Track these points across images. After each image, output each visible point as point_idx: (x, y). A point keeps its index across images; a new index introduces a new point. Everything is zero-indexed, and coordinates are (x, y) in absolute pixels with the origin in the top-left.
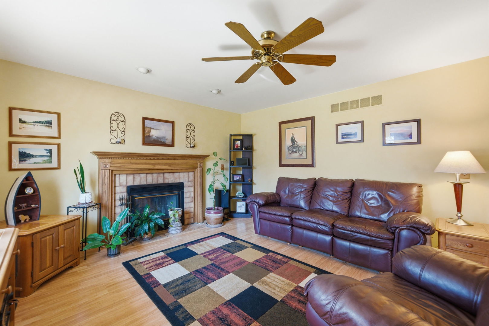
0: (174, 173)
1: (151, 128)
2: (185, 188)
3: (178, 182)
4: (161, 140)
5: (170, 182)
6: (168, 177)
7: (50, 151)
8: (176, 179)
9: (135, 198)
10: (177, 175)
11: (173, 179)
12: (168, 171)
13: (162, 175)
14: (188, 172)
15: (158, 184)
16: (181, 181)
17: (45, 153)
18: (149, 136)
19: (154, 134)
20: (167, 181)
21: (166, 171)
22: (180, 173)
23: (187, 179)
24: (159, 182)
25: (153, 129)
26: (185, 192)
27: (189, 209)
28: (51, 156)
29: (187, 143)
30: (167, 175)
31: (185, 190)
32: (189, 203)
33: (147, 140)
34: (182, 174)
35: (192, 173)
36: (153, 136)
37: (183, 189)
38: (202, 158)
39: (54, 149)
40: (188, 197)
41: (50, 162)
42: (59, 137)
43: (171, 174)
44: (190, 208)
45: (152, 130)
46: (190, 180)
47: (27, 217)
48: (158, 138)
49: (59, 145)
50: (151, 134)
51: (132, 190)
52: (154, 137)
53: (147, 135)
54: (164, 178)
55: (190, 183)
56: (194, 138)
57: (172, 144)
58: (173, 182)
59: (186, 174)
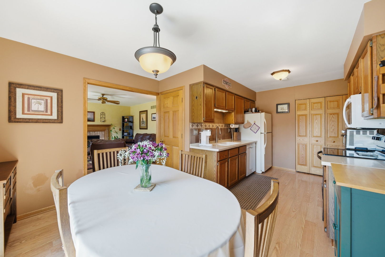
0: (95, 132)
2: (100, 137)
3: (97, 135)
5: (93, 135)
10: (96, 132)
11: (94, 134)
12: (92, 131)
13: (89, 132)
14: (102, 131)
16: (98, 135)
20: (91, 135)
21: (91, 131)
23: (101, 134)
29: (101, 120)
30: (91, 133)
34: (98, 132)
35: (104, 132)
38: (109, 126)
43: (93, 132)
54: (90, 134)
55: (102, 136)
56: (105, 118)
57: (93, 121)
58: (94, 135)
59: (101, 132)
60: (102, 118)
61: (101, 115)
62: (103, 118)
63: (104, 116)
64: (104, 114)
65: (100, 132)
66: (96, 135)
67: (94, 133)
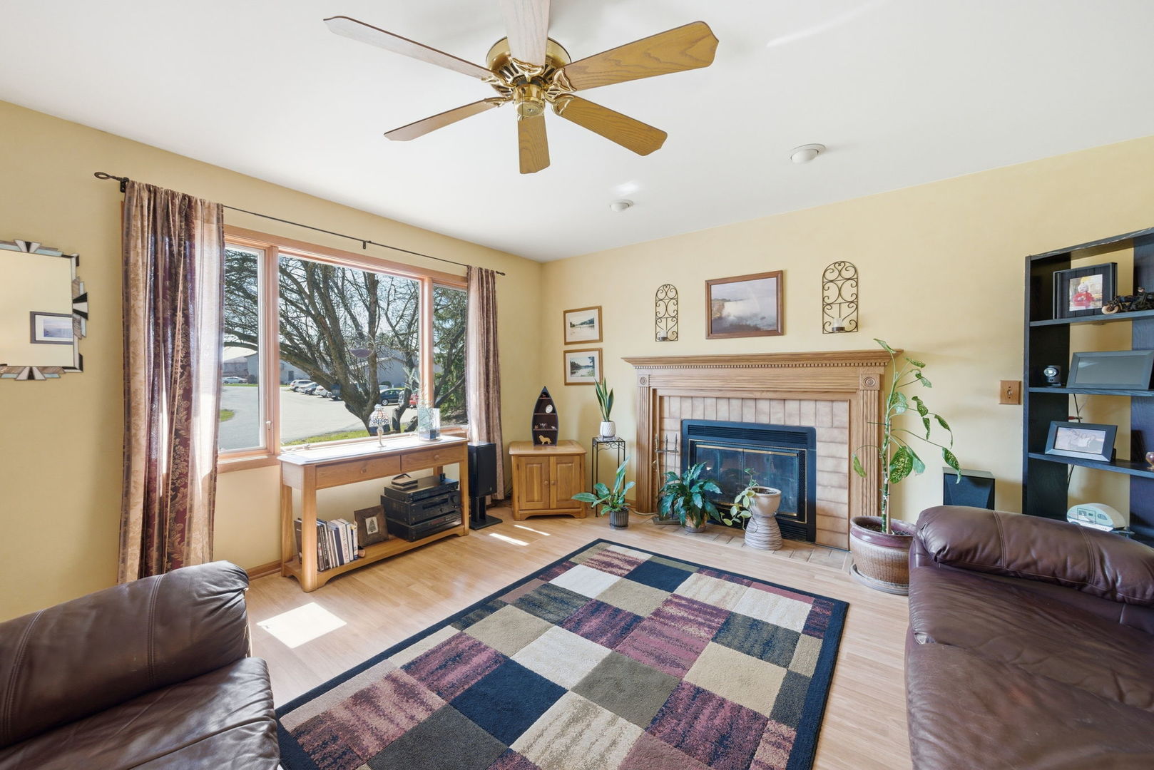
0: (785, 400)
1: (725, 300)
2: (818, 444)
3: (798, 424)
4: (748, 323)
5: (773, 422)
6: (767, 410)
7: (593, 359)
8: (790, 415)
9: (697, 446)
10: (792, 406)
11: (781, 415)
12: (766, 395)
13: (752, 403)
14: (832, 401)
15: (742, 423)
16: (806, 423)
17: (588, 363)
18: (720, 318)
19: (732, 311)
20: (764, 420)
21: (762, 395)
22: (804, 403)
23: (827, 420)
24: (745, 420)
25: (729, 301)
26: (819, 456)
27: (832, 505)
28: (593, 367)
29: (827, 319)
30: (764, 405)
31: (821, 449)
32: (833, 489)
33: (717, 327)
34: (808, 407)
35: (843, 405)
36: (728, 316)
37: (814, 446)
38: (884, 359)
39: (595, 355)
40: (828, 470)
41: (592, 374)
42: (601, 340)
43: (774, 403)
44: (838, 503)
45: (727, 304)
46: (836, 424)
47: (547, 440)
48: (740, 318)
49: (600, 351)
50: (725, 313)
51: (693, 429)
52: (732, 318)
53: (715, 316)
54: (758, 412)
55: (836, 432)
56: (855, 302)
57: (778, 329)
58: (782, 423)
59: (823, 407)
60: (836, 307)
61: (825, 283)
62: (845, 306)
63: (848, 291)
64: (850, 273)
65: (820, 405)
66: (794, 422)
67: (777, 406)
